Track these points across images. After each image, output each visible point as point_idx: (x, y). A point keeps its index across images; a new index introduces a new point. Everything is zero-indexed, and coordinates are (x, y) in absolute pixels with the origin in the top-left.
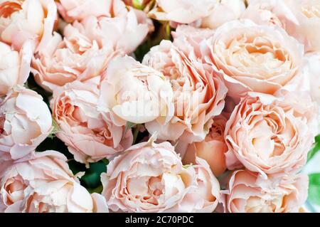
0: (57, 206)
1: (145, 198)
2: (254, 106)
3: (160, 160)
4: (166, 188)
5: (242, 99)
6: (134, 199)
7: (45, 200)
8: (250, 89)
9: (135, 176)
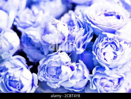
0: (16, 78)
1: (54, 76)
2: (105, 38)
3: (60, 59)
4: (62, 71)
5: (100, 35)
6: (50, 76)
7: (12, 75)
8: (103, 31)
9: (50, 66)
